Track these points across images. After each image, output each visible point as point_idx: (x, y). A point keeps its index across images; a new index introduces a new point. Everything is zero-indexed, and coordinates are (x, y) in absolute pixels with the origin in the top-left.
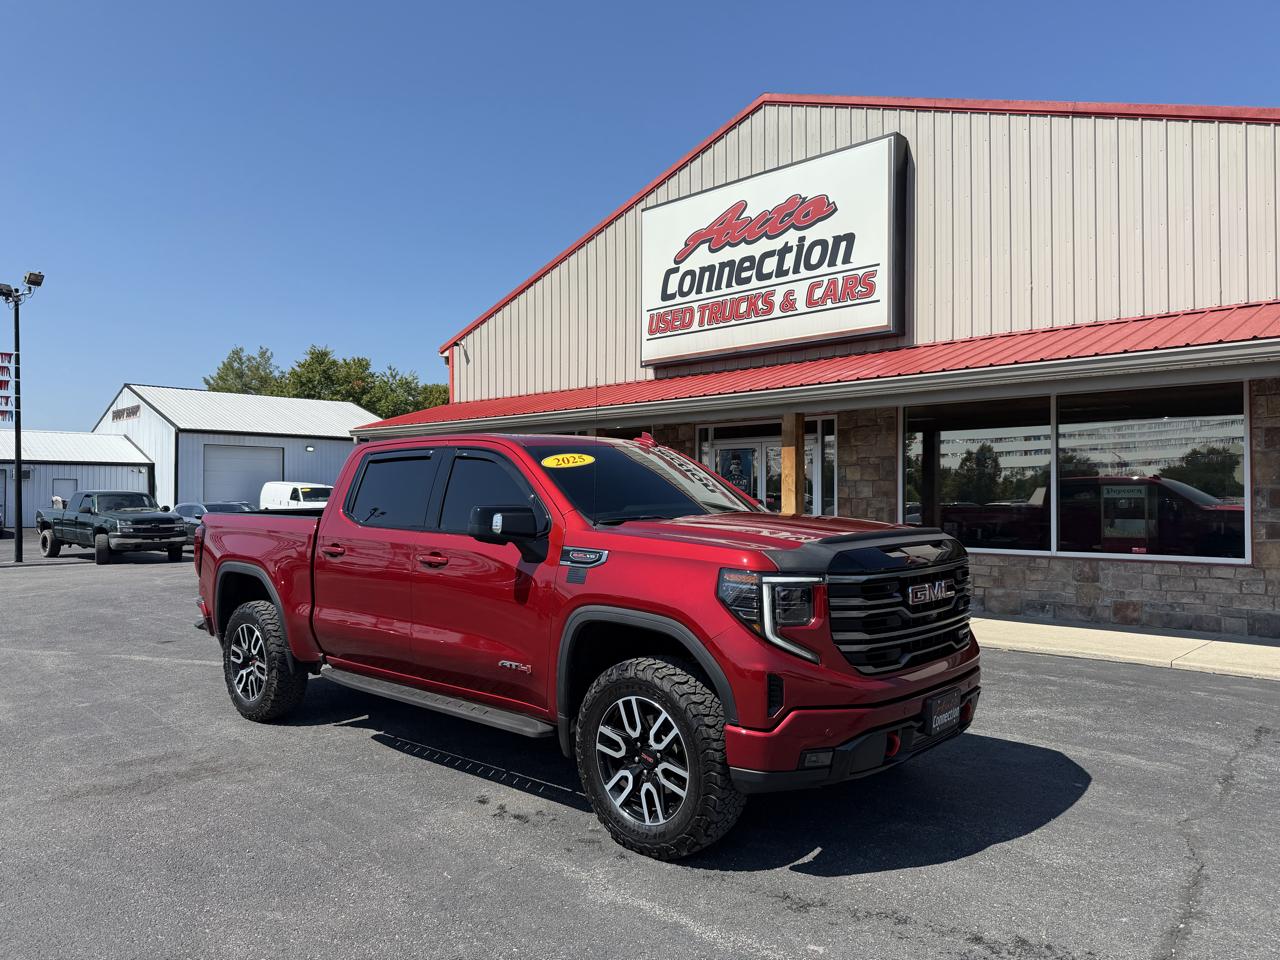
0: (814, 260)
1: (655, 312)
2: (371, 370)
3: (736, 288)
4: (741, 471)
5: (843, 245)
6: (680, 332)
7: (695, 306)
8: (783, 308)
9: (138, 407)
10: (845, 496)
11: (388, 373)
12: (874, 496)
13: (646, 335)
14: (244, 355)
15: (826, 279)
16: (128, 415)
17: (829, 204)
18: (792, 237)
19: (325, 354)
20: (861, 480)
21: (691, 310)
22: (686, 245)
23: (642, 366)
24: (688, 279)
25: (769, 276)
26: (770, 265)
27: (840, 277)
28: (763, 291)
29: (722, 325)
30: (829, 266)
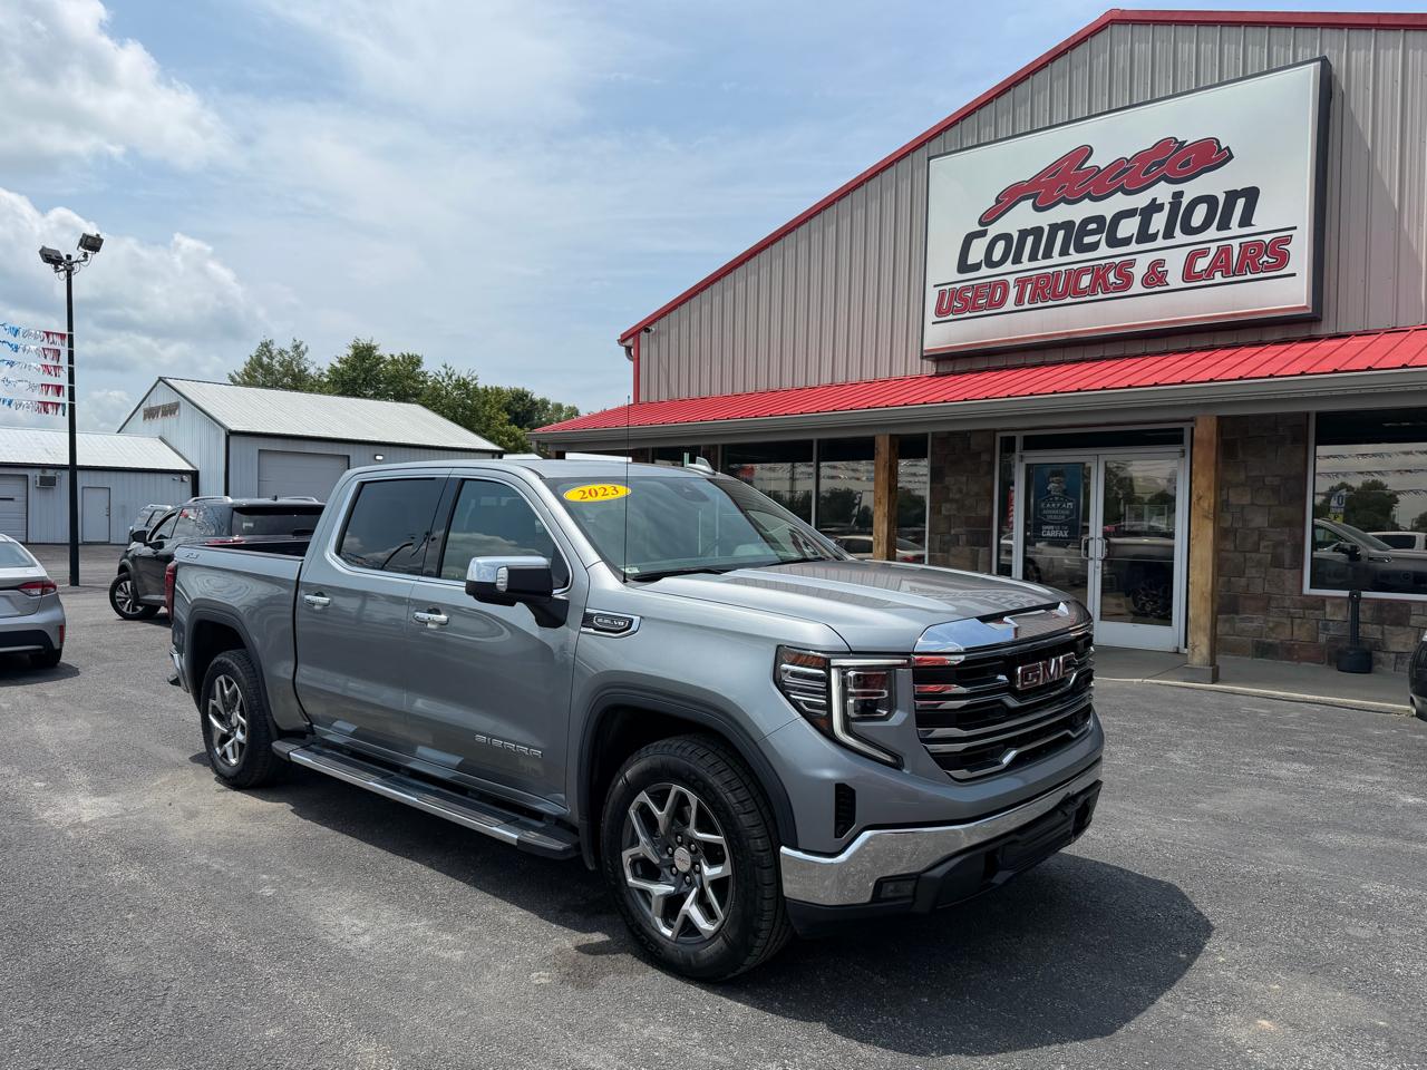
0: (1197, 220)
1: (947, 287)
2: (423, 368)
3: (1074, 256)
4: (1065, 492)
5: (1241, 203)
6: (985, 312)
7: (1011, 279)
8: (1146, 282)
9: (177, 406)
10: (1227, 525)
11: (443, 371)
12: (1270, 526)
13: (931, 315)
14: (275, 349)
15: (1214, 247)
16: (164, 414)
17: (1220, 150)
18: (1163, 192)
19: (370, 349)
20: (1252, 504)
21: (1005, 285)
22: (997, 200)
23: (922, 358)
24: (1001, 246)
25: (1126, 241)
26: (1128, 227)
27: (1235, 244)
28: (1117, 260)
29: (1050, 303)
30: (1219, 229)
